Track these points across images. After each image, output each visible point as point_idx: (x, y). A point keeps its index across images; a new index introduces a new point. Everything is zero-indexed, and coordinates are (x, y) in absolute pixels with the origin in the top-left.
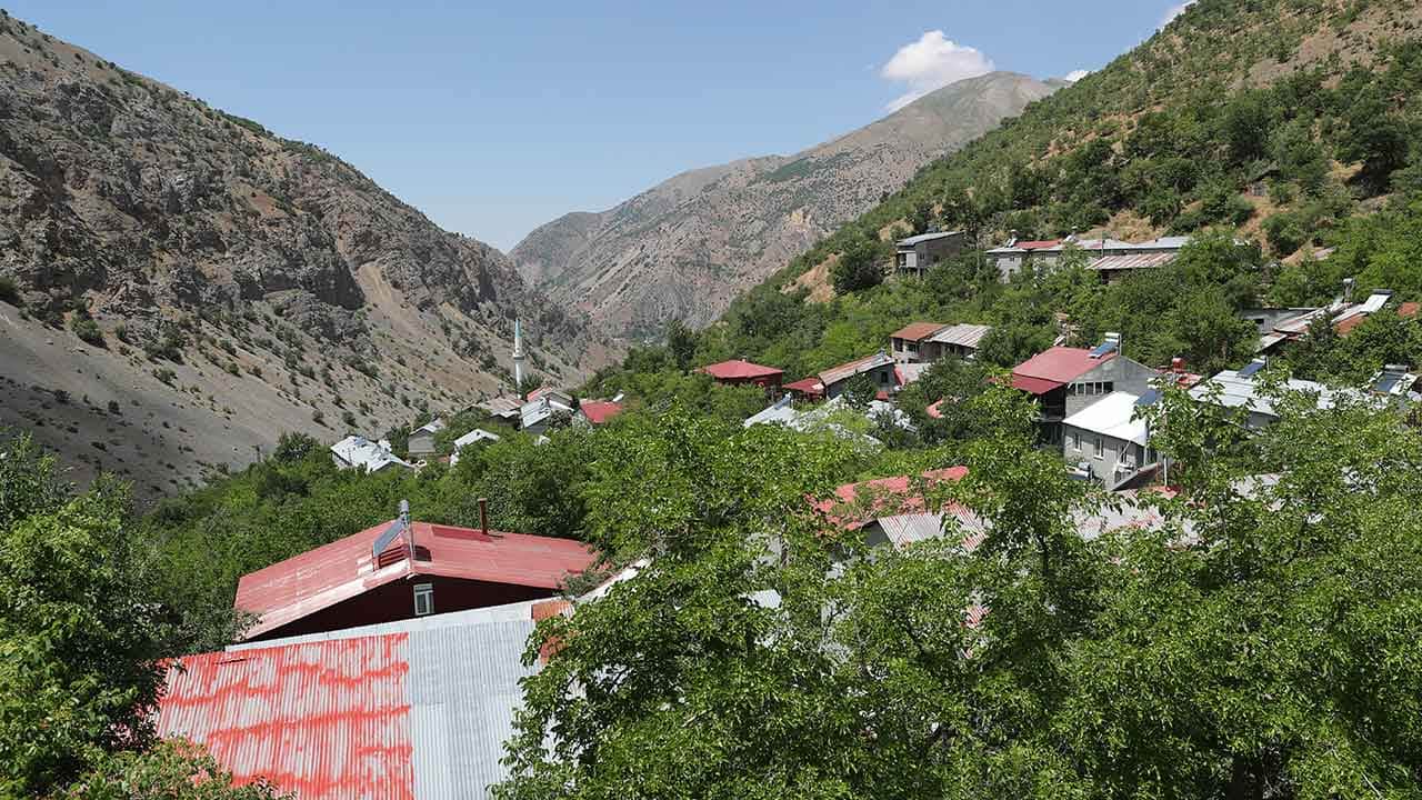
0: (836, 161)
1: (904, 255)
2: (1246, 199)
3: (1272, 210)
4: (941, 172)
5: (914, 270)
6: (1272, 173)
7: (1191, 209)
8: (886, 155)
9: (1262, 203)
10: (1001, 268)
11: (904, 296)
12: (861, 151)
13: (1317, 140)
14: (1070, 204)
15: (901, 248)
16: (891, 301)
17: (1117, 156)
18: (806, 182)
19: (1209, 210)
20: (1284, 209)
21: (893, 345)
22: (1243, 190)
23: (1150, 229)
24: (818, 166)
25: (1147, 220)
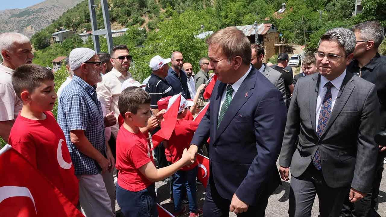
0: (40, 10)
1: (55, 37)
2: (142, 18)
3: (149, 20)
4: (70, 14)
5: (59, 42)
6: (148, 11)
7: (130, 21)
8: (55, 8)
9: (146, 19)
10: (83, 39)
11: (56, 50)
12: (47, 8)
13: (157, 3)
14: (100, 21)
15: (54, 35)
16: (52, 51)
17: (112, 7)
18: (31, 17)
19: (134, 21)
20: (151, 20)
21: (53, 64)
22: (142, 16)
23: (121, 27)
24: (33, 12)
25: (120, 24)
